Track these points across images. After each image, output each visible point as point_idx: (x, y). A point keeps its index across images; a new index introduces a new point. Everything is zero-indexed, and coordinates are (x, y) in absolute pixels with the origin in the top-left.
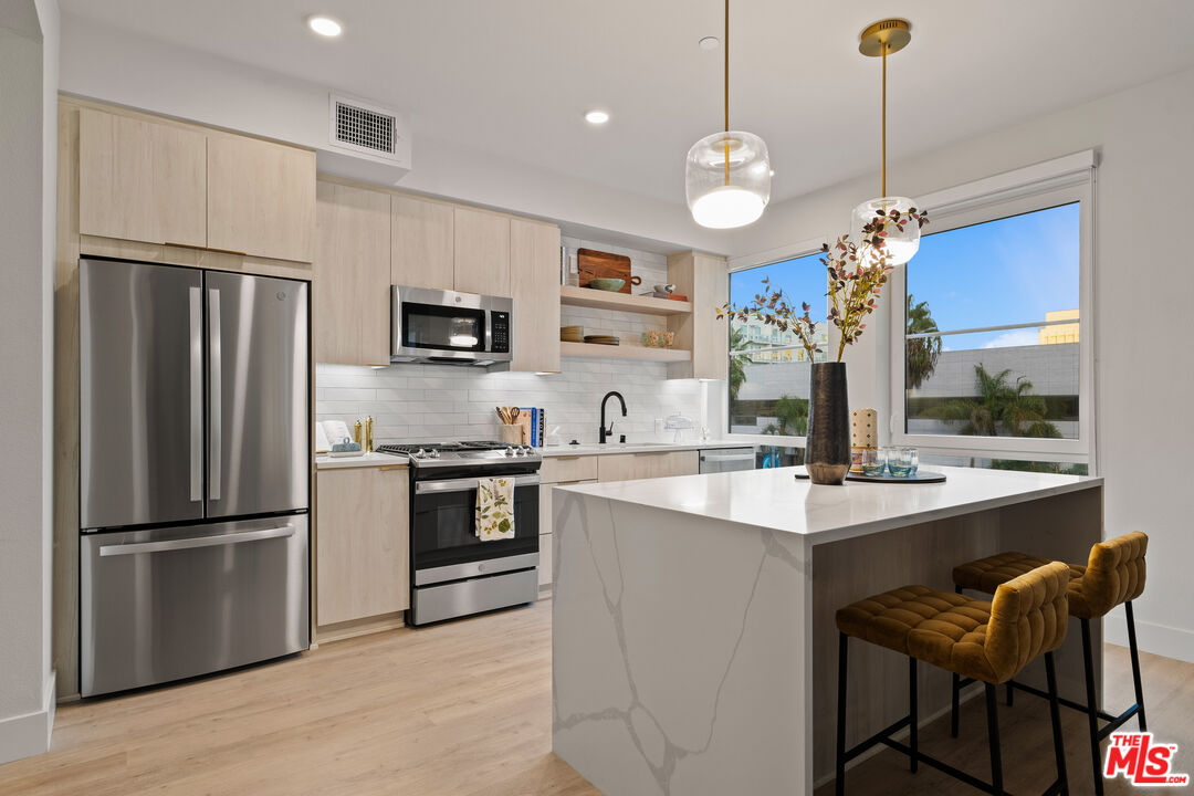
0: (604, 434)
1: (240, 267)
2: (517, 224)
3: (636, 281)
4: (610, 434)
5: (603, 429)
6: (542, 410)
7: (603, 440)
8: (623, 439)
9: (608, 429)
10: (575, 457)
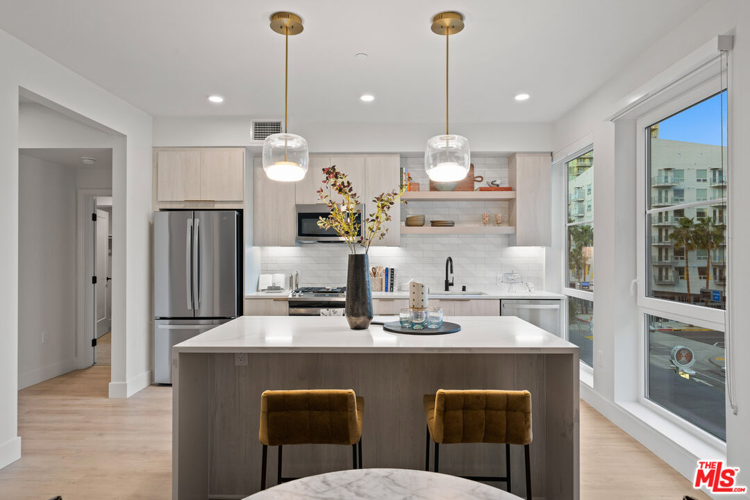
0: (448, 285)
1: (214, 206)
2: (370, 159)
3: (480, 179)
4: (452, 284)
5: (447, 281)
6: (392, 269)
7: (447, 289)
8: (464, 289)
9: (450, 281)
10: (392, 300)
